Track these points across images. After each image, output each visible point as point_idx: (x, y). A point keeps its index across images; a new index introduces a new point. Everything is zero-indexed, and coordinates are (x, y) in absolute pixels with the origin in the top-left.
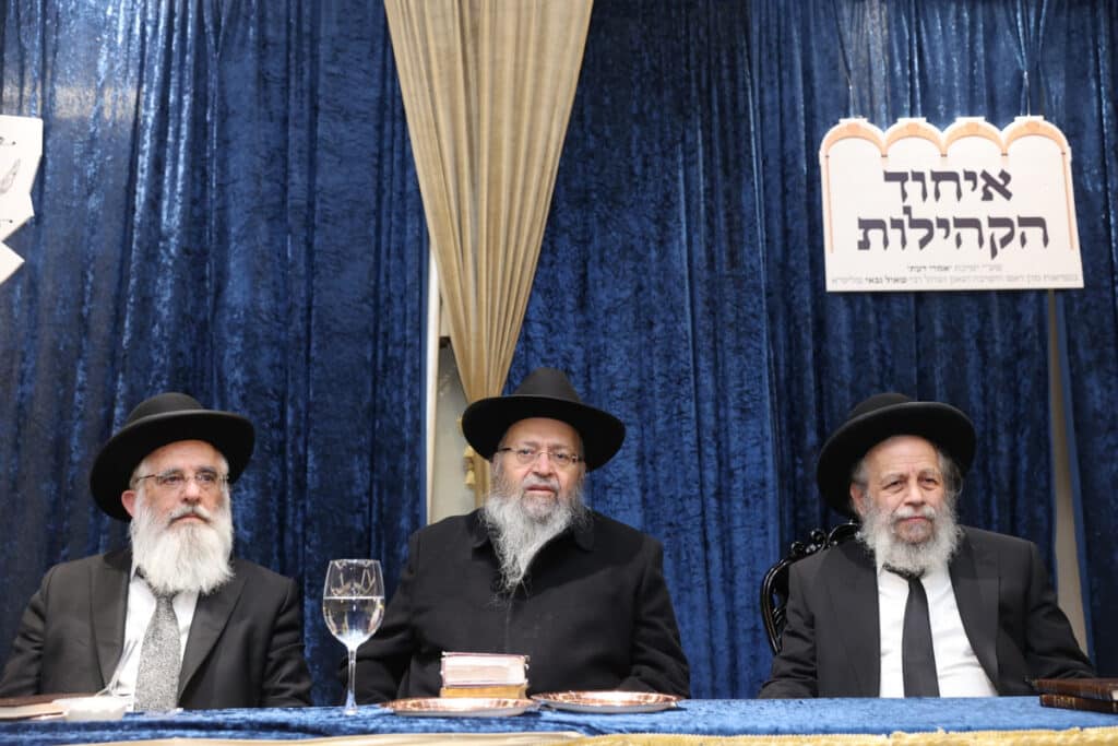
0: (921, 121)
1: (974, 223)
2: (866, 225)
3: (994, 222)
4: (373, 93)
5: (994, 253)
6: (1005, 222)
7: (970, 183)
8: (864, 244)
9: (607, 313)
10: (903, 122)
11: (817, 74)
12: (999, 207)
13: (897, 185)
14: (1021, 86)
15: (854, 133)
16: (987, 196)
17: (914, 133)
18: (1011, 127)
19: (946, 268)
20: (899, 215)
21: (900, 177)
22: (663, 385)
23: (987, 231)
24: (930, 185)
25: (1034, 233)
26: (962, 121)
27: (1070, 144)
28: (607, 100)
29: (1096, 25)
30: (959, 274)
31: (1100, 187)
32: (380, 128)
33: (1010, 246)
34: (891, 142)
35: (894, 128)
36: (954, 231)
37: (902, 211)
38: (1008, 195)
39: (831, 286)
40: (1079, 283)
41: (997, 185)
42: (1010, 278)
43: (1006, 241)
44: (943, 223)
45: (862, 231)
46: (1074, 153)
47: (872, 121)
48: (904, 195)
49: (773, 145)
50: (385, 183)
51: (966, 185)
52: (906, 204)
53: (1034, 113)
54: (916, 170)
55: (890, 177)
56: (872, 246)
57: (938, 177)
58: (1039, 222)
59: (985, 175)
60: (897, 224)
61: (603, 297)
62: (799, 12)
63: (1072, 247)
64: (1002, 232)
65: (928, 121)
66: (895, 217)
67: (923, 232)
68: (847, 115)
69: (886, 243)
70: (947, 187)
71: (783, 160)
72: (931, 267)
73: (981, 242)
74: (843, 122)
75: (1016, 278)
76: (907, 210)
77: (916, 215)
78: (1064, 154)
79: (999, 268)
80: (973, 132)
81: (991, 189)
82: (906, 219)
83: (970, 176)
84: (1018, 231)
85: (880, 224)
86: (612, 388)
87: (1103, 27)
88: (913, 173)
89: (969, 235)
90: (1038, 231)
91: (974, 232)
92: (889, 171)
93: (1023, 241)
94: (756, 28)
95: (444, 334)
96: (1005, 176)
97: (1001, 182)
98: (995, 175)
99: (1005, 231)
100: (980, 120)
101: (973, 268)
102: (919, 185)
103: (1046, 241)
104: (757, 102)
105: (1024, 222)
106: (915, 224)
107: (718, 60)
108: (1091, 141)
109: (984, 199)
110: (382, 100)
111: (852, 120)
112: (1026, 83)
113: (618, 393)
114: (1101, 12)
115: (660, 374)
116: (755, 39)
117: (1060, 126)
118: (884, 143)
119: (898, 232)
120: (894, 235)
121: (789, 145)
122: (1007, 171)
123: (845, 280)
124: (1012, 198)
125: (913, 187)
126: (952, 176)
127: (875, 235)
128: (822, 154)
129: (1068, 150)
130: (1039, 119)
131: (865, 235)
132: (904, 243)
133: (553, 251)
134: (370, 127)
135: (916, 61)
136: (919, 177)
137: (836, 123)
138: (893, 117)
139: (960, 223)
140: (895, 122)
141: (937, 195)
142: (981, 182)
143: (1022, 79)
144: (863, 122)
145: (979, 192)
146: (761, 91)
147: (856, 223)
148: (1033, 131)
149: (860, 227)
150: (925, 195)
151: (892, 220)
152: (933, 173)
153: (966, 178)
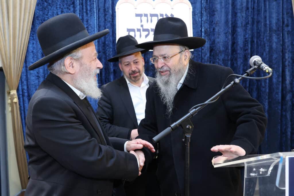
2: (129, 30)
13: (140, 17)
15: (127, 2)
17: (145, 1)
20: (140, 27)
21: (140, 15)
24: (149, 18)
27: (192, 6)
31: (200, 20)
34: (138, 4)
37: (140, 26)
45: (128, 32)
46: (193, 9)
48: (141, 21)
49: (101, 5)
52: (142, 24)
55: (137, 15)
57: (152, 15)
59: (166, 15)
60: (139, 30)
66: (138, 28)
67: (147, 33)
69: (135, 36)
70: (155, 19)
71: (105, 10)
76: (142, 26)
77: (145, 27)
78: (190, 9)
80: (163, 1)
82: (141, 28)
83: (162, 15)
85: (133, 30)
88: (144, 14)
92: (137, 13)
98: (169, 15)
102: (146, 18)
106: (144, 30)
108: (198, 5)
117: (190, 1)
118: (136, 4)
119: (139, 33)
121: (107, 5)
125: (144, 19)
126: (156, 15)
127: (132, 34)
128: (116, 8)
129: (191, 8)
132: (140, 36)
136: (146, 15)
141: (151, 21)
147: (126, 30)
148: (181, 1)
149: (127, 31)
150: (148, 21)
151: (137, 29)
152: (150, 14)
153: (160, 16)
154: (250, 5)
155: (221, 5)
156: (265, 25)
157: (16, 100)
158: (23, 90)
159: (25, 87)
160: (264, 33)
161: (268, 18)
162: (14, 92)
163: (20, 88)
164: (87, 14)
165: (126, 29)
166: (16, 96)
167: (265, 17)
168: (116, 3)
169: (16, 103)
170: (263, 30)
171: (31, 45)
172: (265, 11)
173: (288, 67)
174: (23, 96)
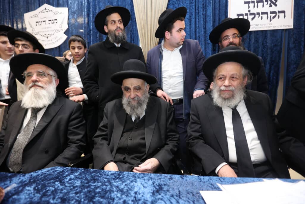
1: (266, 13)
3: (271, 13)
5: (271, 20)
6: (275, 12)
7: (267, 3)
12: (273, 9)
13: (248, 4)
16: (271, 6)
19: (258, 25)
21: (249, 3)
23: (269, 15)
24: (256, 4)
25: (282, 15)
30: (261, 26)
33: (275, 19)
36: (261, 15)
37: (248, 11)
38: (276, 5)
40: (292, 27)
42: (274, 27)
43: (274, 17)
44: (258, 14)
45: (238, 16)
48: (249, 7)
51: (265, 4)
52: (249, 9)
55: (246, 3)
58: (283, 12)
59: (270, 0)
60: (247, 14)
63: (291, 18)
64: (273, 15)
67: (253, 16)
70: (260, 4)
72: (254, 25)
73: (268, 18)
75: (276, 27)
76: (249, 11)
77: (251, 12)
79: (271, 24)
81: (272, 4)
82: (249, 13)
84: (278, 14)
85: (242, 15)
88: (252, 1)
89: (265, 16)
90: (283, 14)
91: (266, 15)
92: (246, 1)
93: (279, 17)
96: (276, 0)
97: (275, 2)
98: (273, 0)
99: (274, 15)
101: (265, 25)
102: (253, 4)
103: (285, 17)
105: (280, 12)
106: (251, 14)
109: (270, 7)
119: (247, 16)
125: (251, 5)
126: (262, 1)
136: (253, 2)
139: (263, 13)
141: (257, 6)
142: (269, 2)
145: (269, 5)
150: (254, 7)
151: (245, 14)
152: (257, 1)
153: (265, 2)
165: (236, 14)
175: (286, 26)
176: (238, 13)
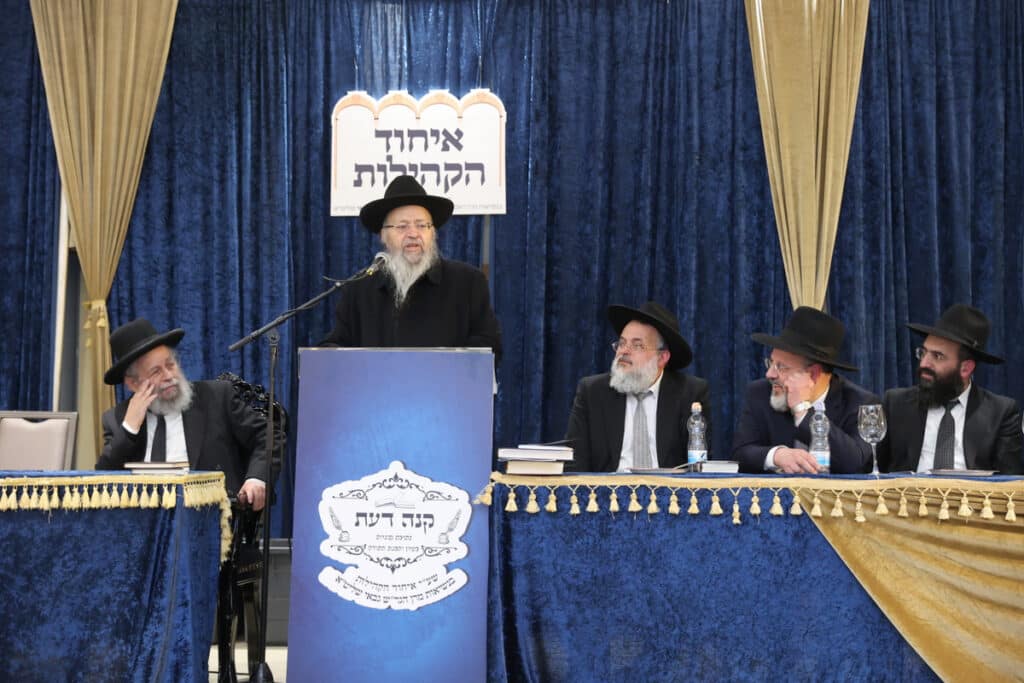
0: (404, 92)
1: (435, 167)
2: (360, 169)
3: (449, 167)
4: (25, 76)
5: (446, 189)
6: (456, 167)
7: (435, 139)
8: (358, 183)
9: (183, 230)
10: (392, 93)
11: (334, 58)
12: (453, 156)
13: (384, 140)
14: (477, 65)
15: (357, 103)
16: (446, 148)
17: (398, 102)
18: (467, 97)
20: (383, 161)
21: (387, 134)
22: (219, 281)
23: (443, 173)
24: (407, 140)
25: (475, 175)
26: (434, 93)
27: (506, 109)
28: (187, 79)
29: (532, 19)
31: (524, 141)
32: (29, 101)
33: (458, 184)
34: (382, 108)
35: (386, 97)
36: (420, 173)
37: (385, 158)
38: (459, 147)
39: (334, 213)
40: (503, 211)
41: (453, 140)
43: (455, 180)
44: (413, 168)
45: (357, 174)
46: (508, 116)
47: (370, 94)
48: (388, 147)
49: (301, 111)
50: (32, 141)
51: (432, 140)
52: (389, 153)
53: (483, 87)
54: (398, 129)
55: (379, 134)
56: (363, 184)
57: (413, 134)
58: (479, 167)
59: (445, 132)
60: (382, 168)
61: (181, 219)
62: (323, 12)
63: (500, 185)
64: (453, 174)
65: (410, 93)
66: (380, 163)
68: (353, 89)
69: (373, 182)
70: (419, 141)
71: (308, 122)
73: (438, 181)
74: (350, 94)
75: (460, 207)
76: (389, 158)
77: (396, 161)
78: (501, 117)
80: (440, 101)
81: (448, 143)
82: (388, 164)
83: (435, 133)
84: (465, 173)
85: (369, 168)
86: (185, 282)
87: (538, 20)
88: (396, 131)
89: (431, 176)
90: (479, 173)
91: (434, 174)
93: (467, 180)
94: (292, 24)
95: (71, 245)
96: (459, 133)
97: (456, 137)
98: (452, 131)
99: (456, 173)
100: (446, 92)
102: (399, 140)
103: (483, 180)
104: (291, 79)
105: (470, 167)
106: (395, 168)
107: (266, 48)
108: (521, 107)
109: (443, 150)
110: (31, 79)
111: (356, 93)
112: (480, 63)
113: (189, 286)
114: (536, 11)
115: (217, 274)
116: (291, 31)
117: (501, 98)
118: (377, 109)
119: (382, 174)
120: (379, 176)
121: (313, 113)
122: (461, 129)
123: (343, 208)
124: (463, 149)
125: (395, 141)
126: (422, 133)
127: (366, 176)
128: (333, 117)
129: (504, 114)
130: (487, 91)
131: (359, 176)
133: (148, 187)
134: (21, 101)
135: (405, 48)
136: (399, 134)
137: (346, 94)
138: (387, 88)
139: (426, 168)
140: (387, 93)
141: (411, 147)
142: (442, 138)
143: (477, 60)
144: (363, 94)
145: (440, 145)
146: (294, 71)
147: (354, 168)
148: (481, 100)
149: (356, 171)
150: (402, 147)
151: (378, 165)
152: (409, 131)
153: (432, 135)
154: (650, 102)
155: (578, 104)
156: (689, 149)
157: (103, 322)
158: (119, 300)
159: (125, 294)
160: (686, 167)
161: (695, 131)
162: (100, 305)
163: (114, 296)
164: (268, 131)
166: (104, 312)
167: (689, 129)
168: (334, 105)
169: (102, 328)
170: (681, 159)
171: (141, 201)
172: (689, 115)
173: (744, 249)
174: (120, 313)
175: (487, 207)
176: (359, 163)
